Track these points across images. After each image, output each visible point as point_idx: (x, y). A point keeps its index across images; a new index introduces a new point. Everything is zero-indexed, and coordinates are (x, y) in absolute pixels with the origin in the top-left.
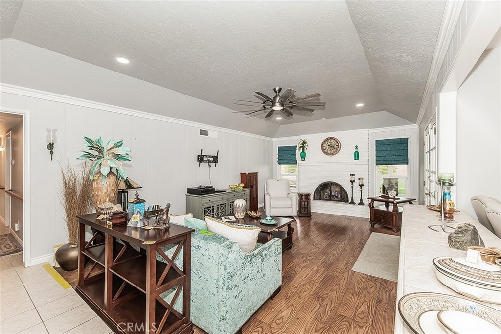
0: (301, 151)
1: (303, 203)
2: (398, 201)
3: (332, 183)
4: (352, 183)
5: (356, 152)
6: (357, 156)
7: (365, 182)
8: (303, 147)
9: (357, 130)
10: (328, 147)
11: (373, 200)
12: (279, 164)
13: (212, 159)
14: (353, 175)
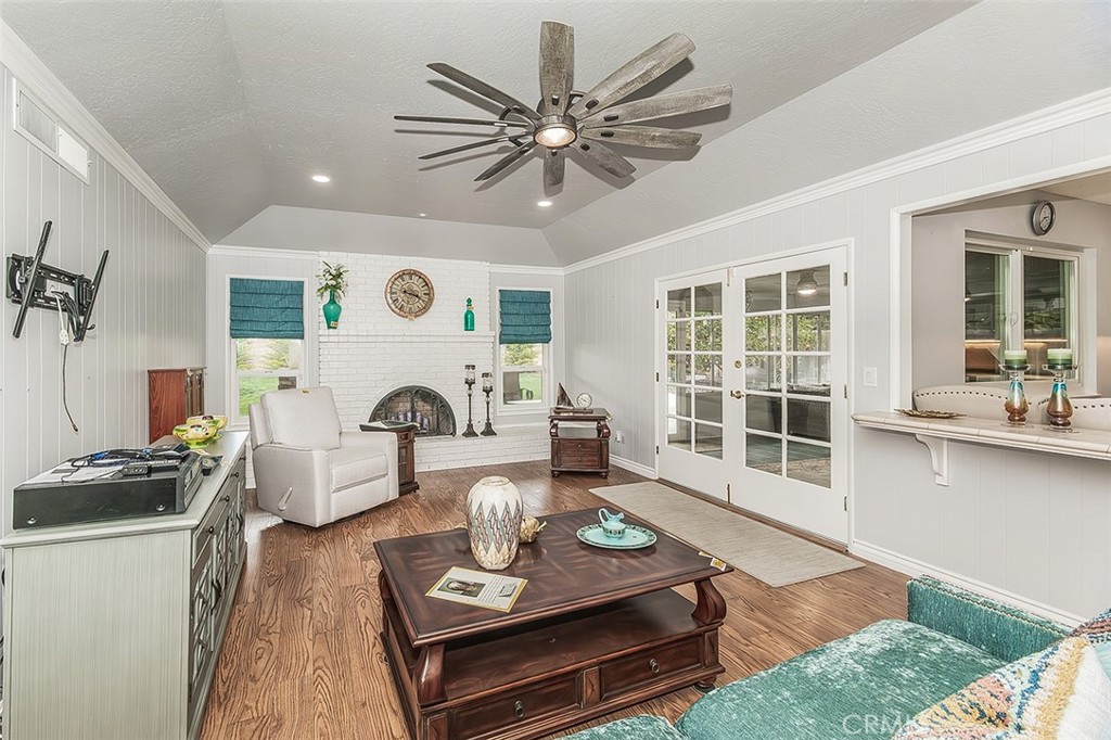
0: (325, 299)
4: (470, 386)
5: (468, 312)
6: (469, 323)
10: (403, 296)
12: (235, 337)
14: (472, 367)
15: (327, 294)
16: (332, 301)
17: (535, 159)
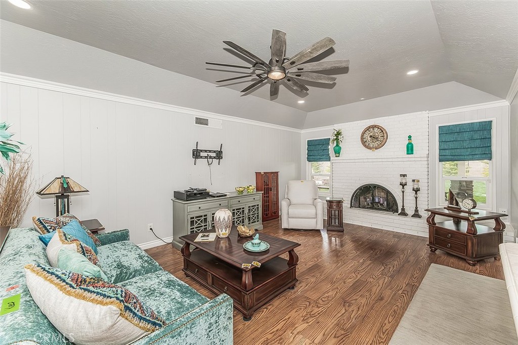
0: (335, 145)
1: (333, 212)
2: (476, 216)
3: (376, 187)
4: (403, 186)
5: (409, 143)
6: (410, 149)
7: (423, 186)
8: (337, 139)
9: (411, 114)
10: (369, 139)
11: (434, 213)
12: (309, 161)
13: (214, 155)
14: (404, 176)
15: (335, 142)
16: (337, 145)
17: (268, 84)
